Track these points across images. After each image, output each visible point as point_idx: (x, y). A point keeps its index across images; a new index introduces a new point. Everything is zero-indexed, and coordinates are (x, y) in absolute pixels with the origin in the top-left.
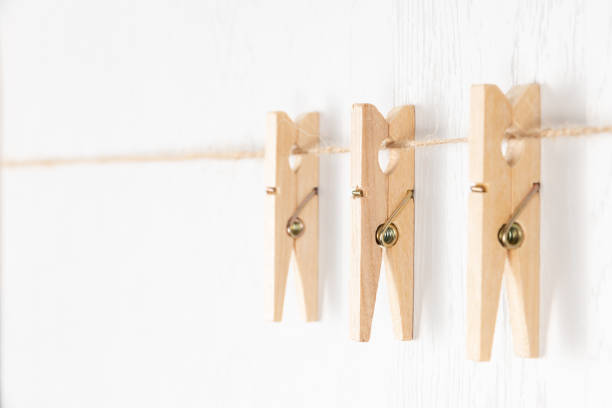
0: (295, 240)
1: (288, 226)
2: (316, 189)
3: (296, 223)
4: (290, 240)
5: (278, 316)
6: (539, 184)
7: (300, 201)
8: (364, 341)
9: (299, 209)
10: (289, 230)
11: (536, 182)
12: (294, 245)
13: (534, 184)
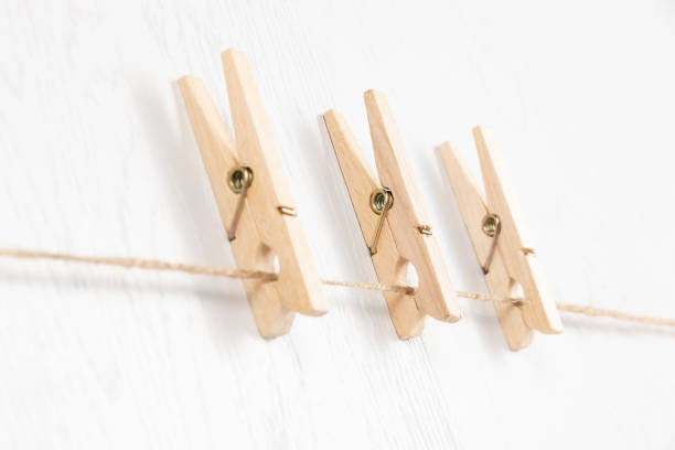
0: (488, 213)
1: (500, 224)
2: (486, 272)
3: (492, 231)
4: (492, 212)
5: (477, 132)
6: (231, 240)
7: (497, 253)
8: (369, 91)
9: (495, 244)
10: (497, 221)
11: (233, 242)
12: (486, 209)
13: (234, 238)
